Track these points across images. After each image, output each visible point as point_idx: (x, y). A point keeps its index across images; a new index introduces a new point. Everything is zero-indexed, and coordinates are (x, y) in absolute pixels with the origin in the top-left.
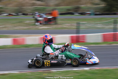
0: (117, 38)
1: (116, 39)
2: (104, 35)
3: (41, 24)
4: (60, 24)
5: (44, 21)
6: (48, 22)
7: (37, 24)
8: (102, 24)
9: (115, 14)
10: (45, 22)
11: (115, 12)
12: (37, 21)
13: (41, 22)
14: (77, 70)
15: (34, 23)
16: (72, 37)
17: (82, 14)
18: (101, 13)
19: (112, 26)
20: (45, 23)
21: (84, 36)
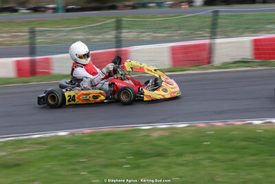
8: (85, 32)
9: (113, 8)
11: (115, 4)
14: (40, 137)
16: (18, 63)
17: (36, 10)
18: (79, 7)
19: (111, 35)
21: (47, 59)
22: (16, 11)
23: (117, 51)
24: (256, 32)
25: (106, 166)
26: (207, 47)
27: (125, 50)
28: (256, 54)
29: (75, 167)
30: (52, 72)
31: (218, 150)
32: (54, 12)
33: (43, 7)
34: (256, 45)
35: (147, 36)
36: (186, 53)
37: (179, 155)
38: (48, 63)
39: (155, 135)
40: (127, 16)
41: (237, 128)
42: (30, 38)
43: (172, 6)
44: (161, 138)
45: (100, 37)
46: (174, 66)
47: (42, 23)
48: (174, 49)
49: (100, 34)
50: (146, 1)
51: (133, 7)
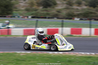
11: (5, 16)
23: (8, 30)
24: (46, 27)
26: (34, 30)
28: (48, 33)
31: (40, 60)
34: (48, 31)
36: (28, 31)
37: (29, 61)
39: (22, 55)
41: (45, 54)
43: (22, 17)
44: (24, 56)
48: (24, 30)
50: (15, 16)
51: (11, 17)
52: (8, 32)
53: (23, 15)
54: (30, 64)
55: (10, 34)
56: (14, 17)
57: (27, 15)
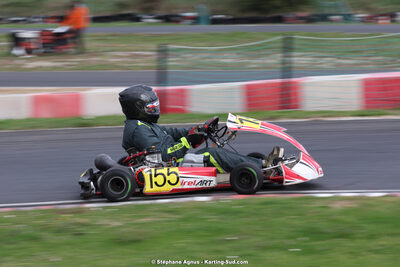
0: (293, 97)
1: (289, 101)
2: (249, 87)
3: (29, 51)
4: (96, 54)
5: (42, 41)
6: (54, 44)
7: (16, 52)
8: (238, 54)
9: (279, 20)
10: (44, 47)
11: (281, 14)
12: (17, 41)
13: (32, 47)
15: (6, 51)
17: (168, 19)
18: (230, 17)
19: (275, 59)
20: (43, 50)
21: (182, 91)
22: (138, 19)
23: (282, 84)
25: (265, 248)
27: (295, 83)
29: (220, 247)
30: (187, 109)
32: (193, 24)
33: (177, 16)
35: (327, 62)
36: (385, 89)
37: (371, 237)
38: (183, 96)
39: (338, 206)
40: (300, 32)
42: (159, 60)
43: (364, 20)
44: (346, 212)
45: (260, 61)
46: (367, 107)
47: (177, 39)
48: (368, 84)
49: (259, 56)
50: (326, 11)
51: (309, 20)
52: (282, 96)
53: (367, 9)
54: (376, 252)
55: (296, 107)
56: (324, 18)
57: (390, 8)
